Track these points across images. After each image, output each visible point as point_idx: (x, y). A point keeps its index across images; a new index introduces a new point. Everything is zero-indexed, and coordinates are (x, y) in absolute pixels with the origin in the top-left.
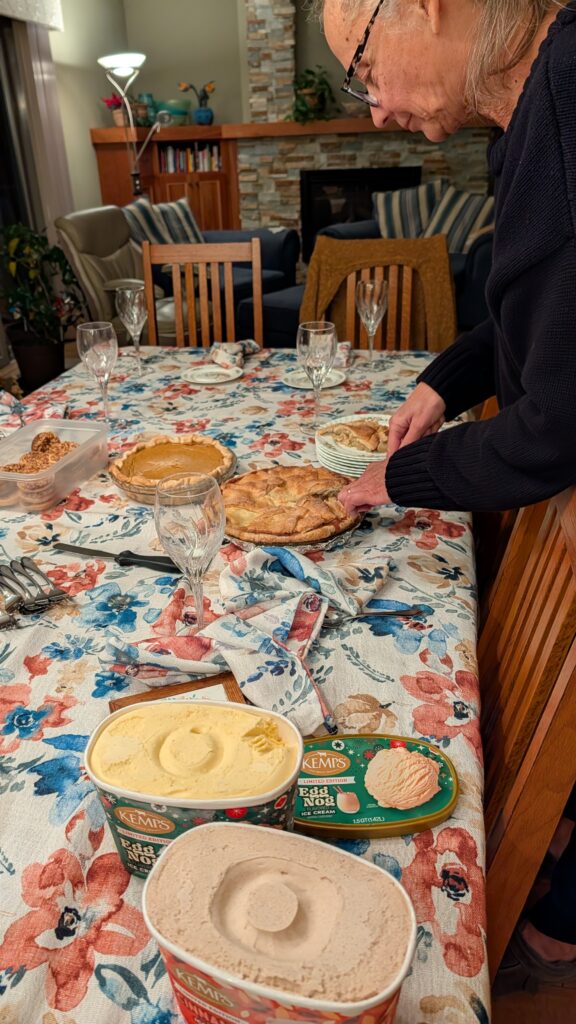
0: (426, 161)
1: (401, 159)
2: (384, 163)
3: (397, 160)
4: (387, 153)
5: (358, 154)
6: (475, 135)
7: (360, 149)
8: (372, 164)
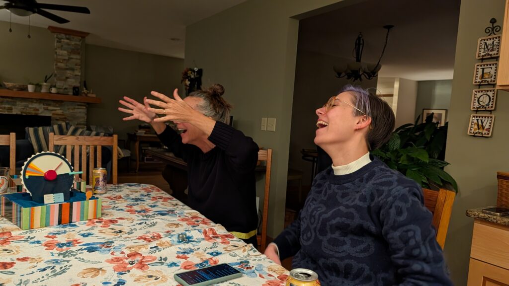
0: (53, 114)
1: (40, 112)
2: (29, 113)
3: (37, 112)
4: (31, 108)
5: (13, 107)
6: (78, 105)
7: (15, 105)
8: (22, 113)
